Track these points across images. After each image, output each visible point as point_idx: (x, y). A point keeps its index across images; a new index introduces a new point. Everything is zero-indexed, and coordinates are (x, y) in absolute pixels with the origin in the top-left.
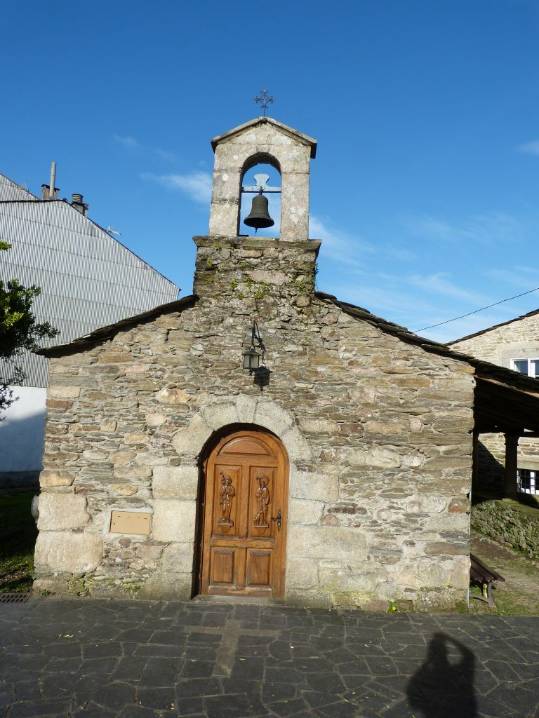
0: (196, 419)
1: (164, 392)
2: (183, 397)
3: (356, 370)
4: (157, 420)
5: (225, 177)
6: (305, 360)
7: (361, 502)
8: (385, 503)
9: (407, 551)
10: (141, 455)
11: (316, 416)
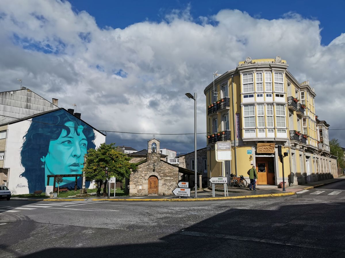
0: (148, 175)
1: (144, 172)
2: (146, 172)
3: (165, 168)
4: (143, 175)
5: (150, 146)
6: (160, 167)
7: (166, 183)
8: (169, 183)
9: (171, 188)
10: (141, 179)
11: (161, 174)
